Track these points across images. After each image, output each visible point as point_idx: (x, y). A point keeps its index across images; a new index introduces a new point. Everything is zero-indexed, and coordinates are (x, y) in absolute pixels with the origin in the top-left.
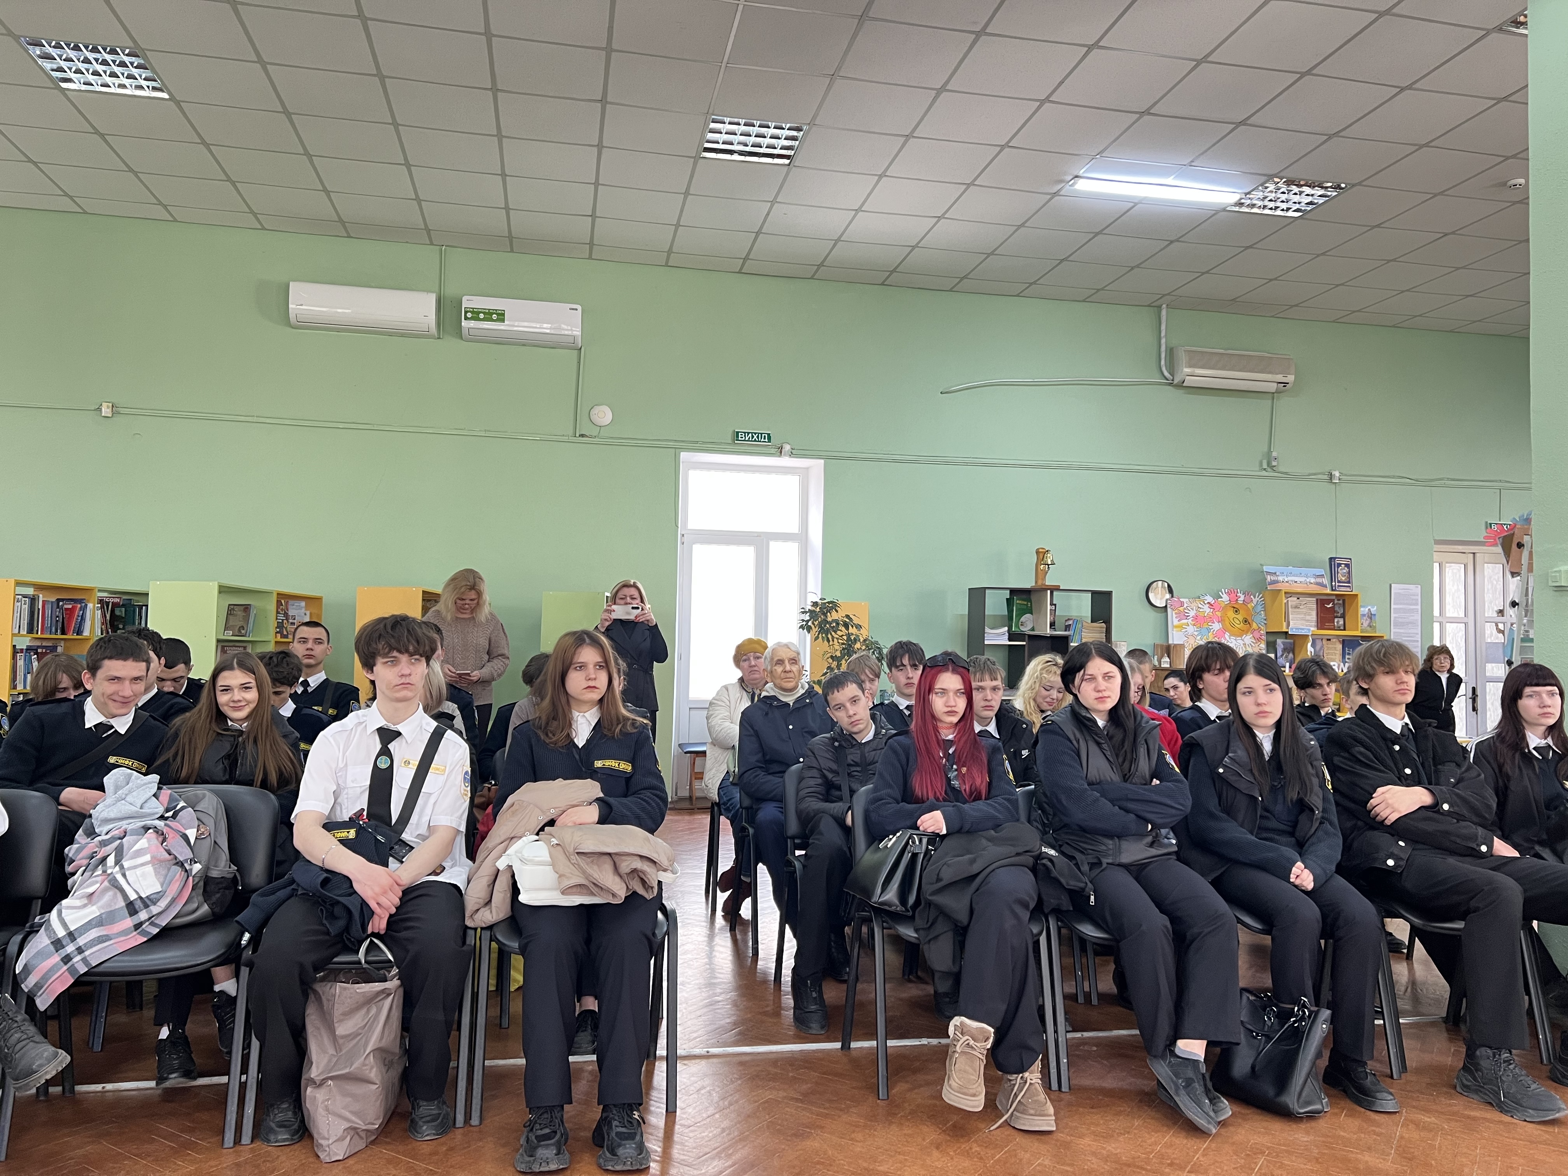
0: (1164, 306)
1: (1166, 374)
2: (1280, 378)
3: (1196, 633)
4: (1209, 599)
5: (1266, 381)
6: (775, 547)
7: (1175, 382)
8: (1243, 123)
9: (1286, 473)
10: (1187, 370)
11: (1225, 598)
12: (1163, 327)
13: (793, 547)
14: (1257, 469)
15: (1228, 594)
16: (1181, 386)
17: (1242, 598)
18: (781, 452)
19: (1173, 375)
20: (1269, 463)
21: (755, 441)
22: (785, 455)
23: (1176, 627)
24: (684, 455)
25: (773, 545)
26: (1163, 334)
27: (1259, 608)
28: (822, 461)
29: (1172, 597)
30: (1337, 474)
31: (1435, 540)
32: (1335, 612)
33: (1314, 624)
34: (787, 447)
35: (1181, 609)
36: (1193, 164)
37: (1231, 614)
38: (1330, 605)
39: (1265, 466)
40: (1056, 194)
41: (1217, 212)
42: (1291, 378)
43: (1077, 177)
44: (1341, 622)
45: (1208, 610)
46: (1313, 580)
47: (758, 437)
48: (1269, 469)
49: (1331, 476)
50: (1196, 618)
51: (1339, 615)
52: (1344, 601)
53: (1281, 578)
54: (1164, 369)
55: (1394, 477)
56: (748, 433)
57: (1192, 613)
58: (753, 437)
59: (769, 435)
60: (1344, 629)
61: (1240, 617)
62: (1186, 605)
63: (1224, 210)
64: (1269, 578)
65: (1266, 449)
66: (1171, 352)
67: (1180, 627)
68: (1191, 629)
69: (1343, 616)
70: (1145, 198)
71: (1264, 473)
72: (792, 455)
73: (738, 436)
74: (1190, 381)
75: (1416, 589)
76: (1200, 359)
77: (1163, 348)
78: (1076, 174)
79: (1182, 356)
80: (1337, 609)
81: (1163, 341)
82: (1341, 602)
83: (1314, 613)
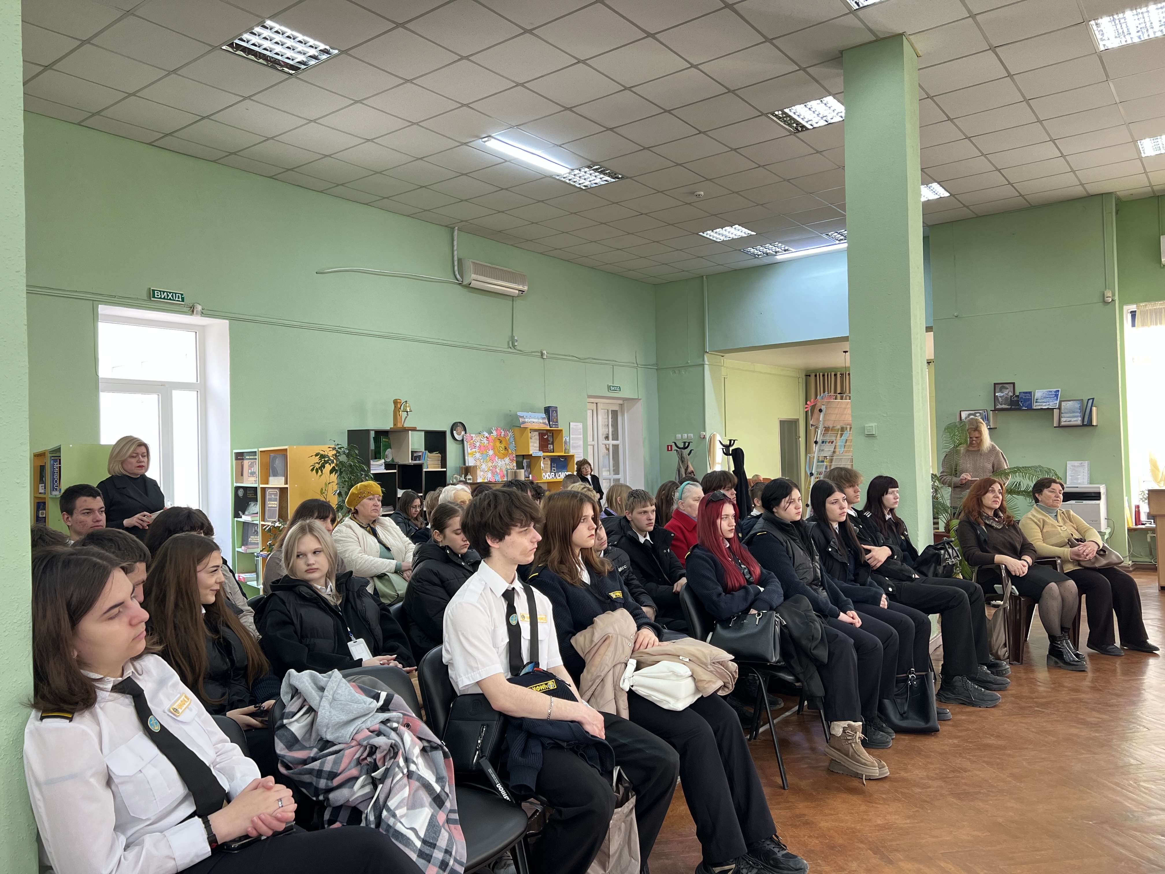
0: (457, 228)
1: (458, 277)
2: (521, 287)
3: (481, 458)
4: (486, 435)
5: (511, 288)
6: (176, 394)
7: (465, 283)
8: (611, 129)
9: (520, 351)
10: (474, 276)
11: (495, 433)
12: (455, 243)
13: (192, 395)
14: (506, 347)
15: (496, 430)
16: (468, 286)
17: (503, 434)
18: (193, 311)
19: (462, 277)
20: (512, 342)
21: (170, 299)
22: (197, 314)
23: (470, 454)
24: (103, 309)
25: (175, 392)
26: (455, 248)
27: (512, 439)
28: (227, 321)
29: (466, 433)
30: (545, 352)
31: (588, 395)
32: (549, 441)
33: (538, 449)
34: (199, 308)
35: (472, 441)
36: (562, 146)
37: (498, 444)
38: (546, 437)
39: (511, 346)
40: (466, 144)
41: (546, 176)
42: (526, 288)
43: (490, 136)
44: (552, 447)
45: (486, 442)
46: (541, 421)
47: (172, 296)
48: (512, 348)
49: (542, 354)
50: (480, 447)
51: (550, 442)
52: (553, 433)
53: (526, 420)
54: (457, 273)
55: (569, 356)
56: (164, 292)
57: (478, 444)
58: (168, 296)
59: (182, 295)
60: (553, 452)
61: (503, 446)
62: (474, 439)
63: (551, 177)
64: (521, 420)
65: (510, 334)
66: (460, 260)
67: (472, 454)
68: (478, 455)
69: (553, 444)
70: (516, 159)
71: (510, 350)
72: (203, 314)
73: (154, 294)
74: (474, 284)
75: (580, 425)
76: (481, 269)
77: (456, 258)
78: (490, 134)
79: (468, 265)
80: (549, 439)
81: (455, 253)
82: (551, 434)
83: (538, 442)
